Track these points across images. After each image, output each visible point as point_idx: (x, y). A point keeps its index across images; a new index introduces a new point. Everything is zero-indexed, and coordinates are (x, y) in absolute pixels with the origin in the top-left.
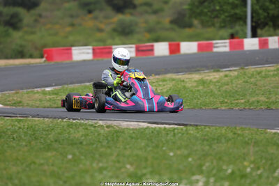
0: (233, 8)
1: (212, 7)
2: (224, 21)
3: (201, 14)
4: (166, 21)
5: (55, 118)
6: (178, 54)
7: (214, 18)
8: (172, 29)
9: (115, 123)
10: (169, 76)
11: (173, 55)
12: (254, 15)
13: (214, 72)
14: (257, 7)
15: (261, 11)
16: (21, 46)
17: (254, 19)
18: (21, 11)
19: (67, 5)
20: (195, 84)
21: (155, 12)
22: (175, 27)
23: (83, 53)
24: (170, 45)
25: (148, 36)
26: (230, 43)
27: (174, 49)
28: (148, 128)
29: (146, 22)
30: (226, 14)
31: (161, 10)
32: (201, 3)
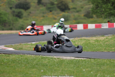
0: (110, 10)
1: (101, 10)
2: (106, 15)
3: (96, 12)
4: (82, 15)
5: (36, 55)
6: (87, 29)
7: (102, 14)
8: (85, 19)
9: (61, 57)
10: (83, 38)
11: (85, 29)
13: (102, 36)
16: (22, 25)
18: (22, 11)
19: (41, 8)
20: (94, 41)
21: (78, 12)
22: (86, 18)
23: (48, 28)
24: (84, 25)
25: (75, 21)
26: (109, 25)
27: (86, 27)
28: (74, 59)
29: (74, 16)
30: (107, 13)
31: (80, 11)
32: (97, 8)
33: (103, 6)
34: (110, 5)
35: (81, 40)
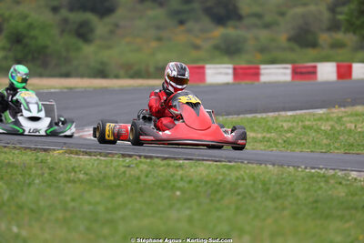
4: (282, 38)
8: (292, 50)
10: (359, 108)
19: (151, 13)
22: (296, 47)
23: (220, 73)
25: (259, 56)
29: (257, 39)
31: (276, 23)
35: (357, 115)
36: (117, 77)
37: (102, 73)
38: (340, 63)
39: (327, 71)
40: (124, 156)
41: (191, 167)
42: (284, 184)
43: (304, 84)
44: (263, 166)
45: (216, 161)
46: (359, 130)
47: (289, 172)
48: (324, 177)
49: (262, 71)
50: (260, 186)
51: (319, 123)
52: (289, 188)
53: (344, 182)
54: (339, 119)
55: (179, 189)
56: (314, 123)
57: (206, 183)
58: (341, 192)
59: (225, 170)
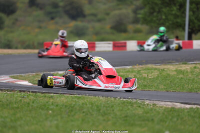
0: (175, 18)
1: (160, 17)
3: (151, 21)
4: (108, 27)
10: (150, 66)
12: (191, 24)
13: (183, 64)
14: (193, 18)
15: (196, 21)
16: (8, 41)
17: (190, 27)
22: (115, 32)
24: (138, 43)
25: (95, 37)
29: (93, 27)
30: (170, 22)
31: (104, 19)
32: (152, 13)
33: (164, 10)
34: (175, 8)
35: (148, 69)
36: (16, 48)
37: (8, 46)
38: (139, 41)
39: (132, 45)
40: (20, 91)
41: (58, 98)
42: (109, 107)
43: (119, 52)
44: (97, 97)
45: (71, 94)
46: (150, 77)
47: (111, 101)
48: (130, 103)
49: (97, 45)
50: (95, 108)
51: (128, 74)
52: (111, 109)
53: (141, 106)
54: (139, 71)
55: (51, 109)
56: (125, 73)
57: (66, 106)
58: (140, 111)
59: (76, 99)
